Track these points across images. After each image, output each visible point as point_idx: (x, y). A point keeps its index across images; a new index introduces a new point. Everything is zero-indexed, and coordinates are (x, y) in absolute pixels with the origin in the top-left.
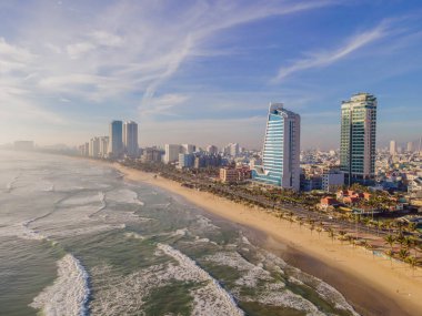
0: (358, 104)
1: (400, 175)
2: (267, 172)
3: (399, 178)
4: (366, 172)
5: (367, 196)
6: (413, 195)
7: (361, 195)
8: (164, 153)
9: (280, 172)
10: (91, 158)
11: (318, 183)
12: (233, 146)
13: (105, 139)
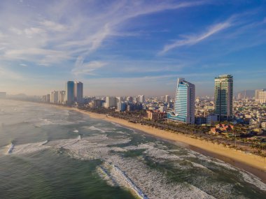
0: (224, 80)
1: (242, 115)
2: (177, 115)
3: (241, 117)
4: (228, 115)
5: (232, 127)
6: (253, 126)
7: (229, 127)
8: (104, 101)
9: (185, 115)
10: (52, 103)
11: (204, 120)
12: (141, 97)
13: (62, 93)
